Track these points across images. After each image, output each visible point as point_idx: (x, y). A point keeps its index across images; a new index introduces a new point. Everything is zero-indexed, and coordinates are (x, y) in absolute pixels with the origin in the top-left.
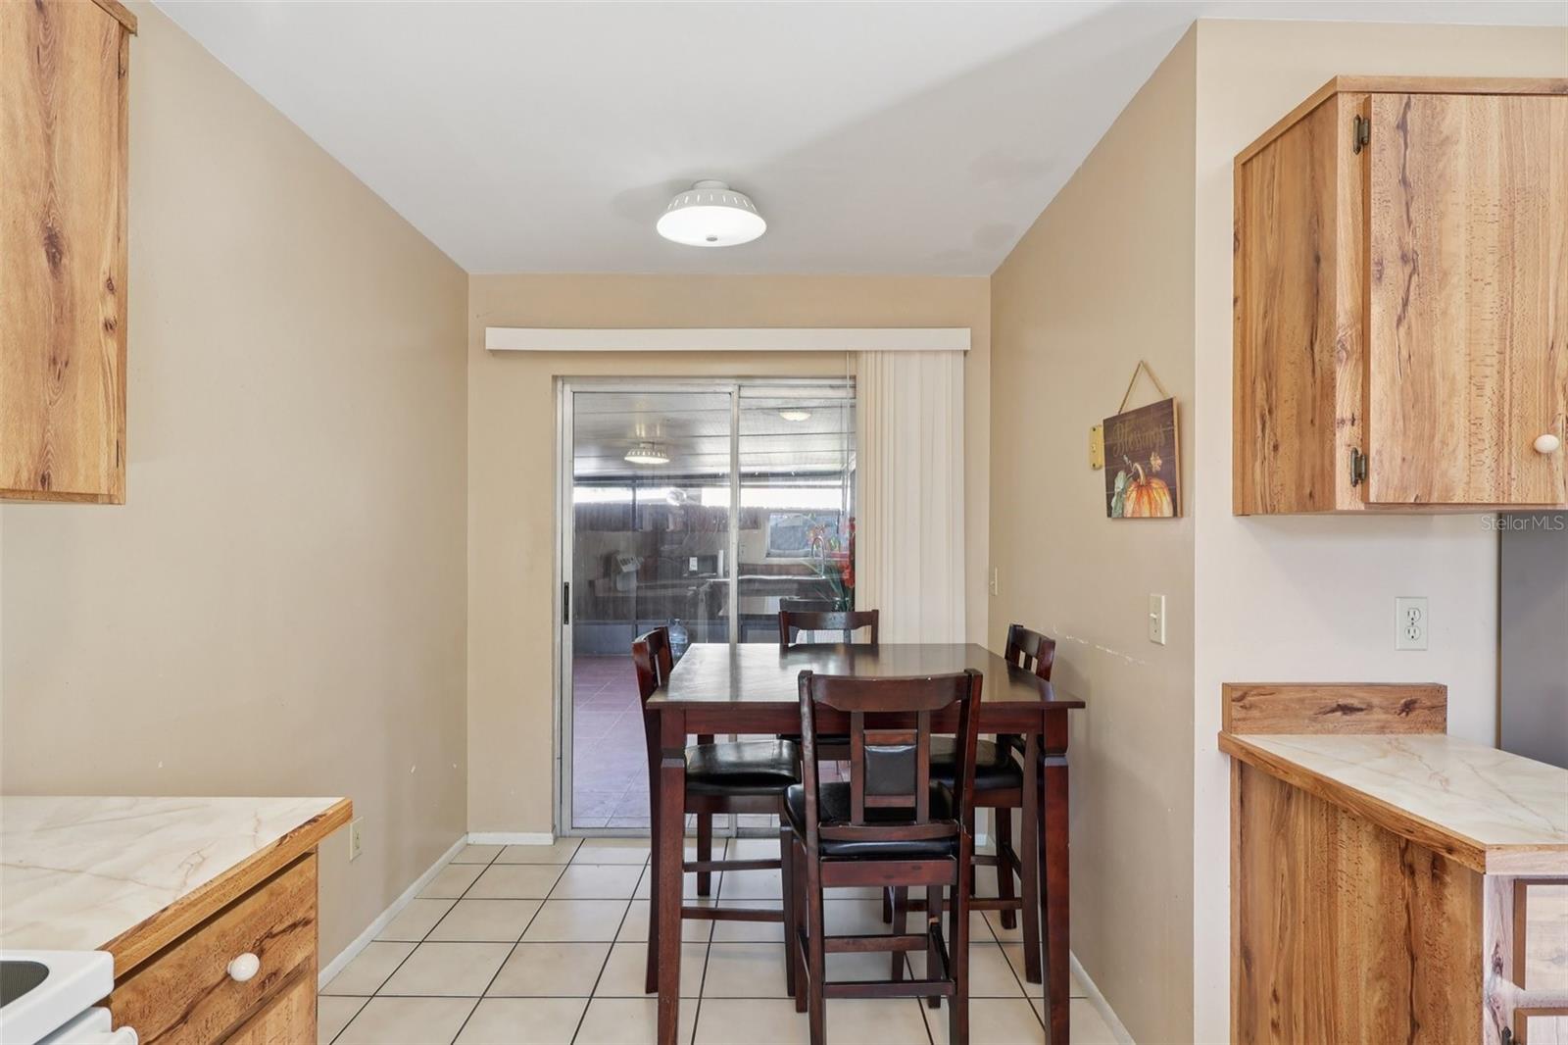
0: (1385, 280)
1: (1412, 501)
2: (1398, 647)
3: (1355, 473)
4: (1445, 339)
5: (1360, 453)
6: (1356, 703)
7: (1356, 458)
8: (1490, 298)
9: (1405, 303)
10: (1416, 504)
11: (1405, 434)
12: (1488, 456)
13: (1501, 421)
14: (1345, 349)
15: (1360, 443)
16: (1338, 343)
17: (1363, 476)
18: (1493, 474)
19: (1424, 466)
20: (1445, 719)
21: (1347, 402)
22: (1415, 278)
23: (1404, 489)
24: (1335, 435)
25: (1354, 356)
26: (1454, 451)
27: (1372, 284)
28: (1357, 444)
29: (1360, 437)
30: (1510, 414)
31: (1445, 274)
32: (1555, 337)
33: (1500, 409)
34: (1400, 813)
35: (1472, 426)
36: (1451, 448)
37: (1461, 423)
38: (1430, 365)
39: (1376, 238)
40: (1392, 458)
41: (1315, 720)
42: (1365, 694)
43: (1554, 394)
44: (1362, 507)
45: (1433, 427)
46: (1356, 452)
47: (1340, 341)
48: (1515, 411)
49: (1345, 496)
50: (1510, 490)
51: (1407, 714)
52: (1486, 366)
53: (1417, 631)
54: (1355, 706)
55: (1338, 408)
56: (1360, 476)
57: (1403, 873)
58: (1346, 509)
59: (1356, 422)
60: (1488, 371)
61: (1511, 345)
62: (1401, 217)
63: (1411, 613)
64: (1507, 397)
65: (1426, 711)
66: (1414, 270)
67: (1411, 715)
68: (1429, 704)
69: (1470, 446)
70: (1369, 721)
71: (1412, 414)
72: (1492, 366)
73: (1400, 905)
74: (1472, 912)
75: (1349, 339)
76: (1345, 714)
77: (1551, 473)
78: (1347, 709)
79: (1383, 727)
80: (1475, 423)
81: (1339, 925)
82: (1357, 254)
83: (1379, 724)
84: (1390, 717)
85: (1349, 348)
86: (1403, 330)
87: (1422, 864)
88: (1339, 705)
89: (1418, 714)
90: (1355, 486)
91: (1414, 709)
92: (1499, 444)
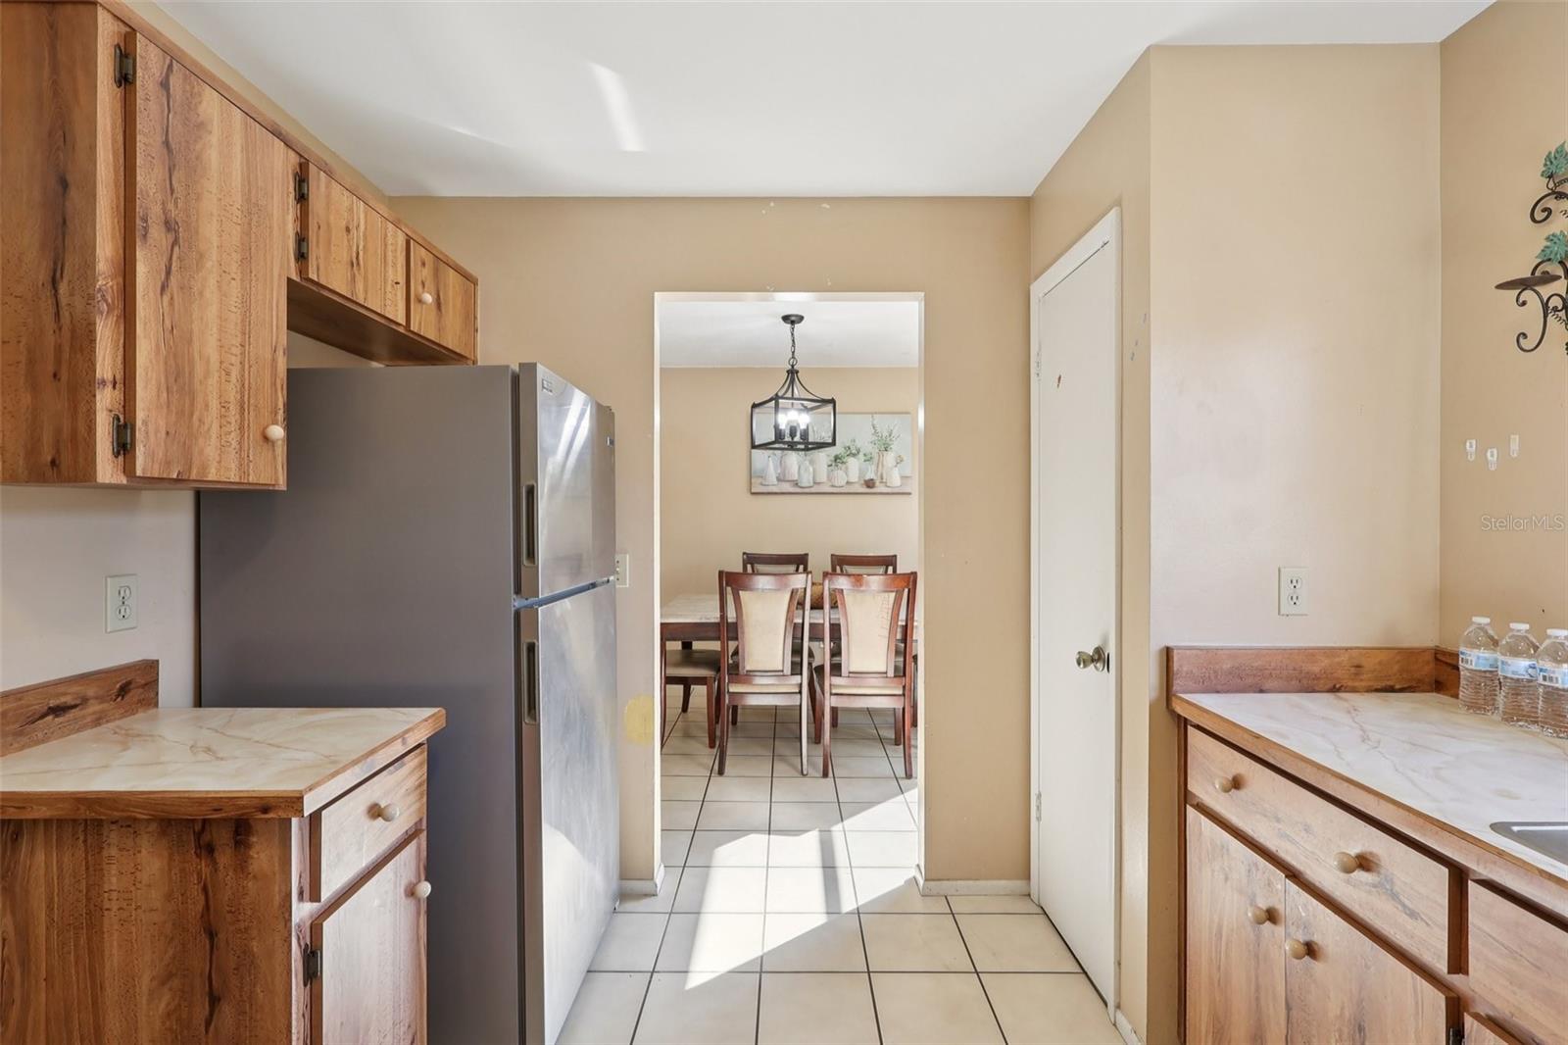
0: (150, 241)
1: (175, 476)
2: (109, 630)
3: (118, 444)
4: (202, 319)
5: (122, 419)
6: (68, 700)
7: (118, 426)
8: (235, 290)
9: (168, 273)
10: (177, 480)
11: (168, 407)
12: (233, 439)
13: (242, 408)
14: (106, 301)
15: (122, 410)
16: (98, 292)
17: (129, 446)
18: (237, 455)
19: (185, 443)
20: (157, 694)
21: (108, 361)
22: (176, 249)
23: (168, 463)
24: (95, 396)
25: (116, 313)
26: (209, 429)
27: (138, 240)
28: (118, 410)
29: (122, 404)
30: (249, 402)
31: (201, 256)
32: (277, 342)
33: (242, 397)
34: (204, 796)
35: (223, 410)
36: (206, 428)
37: (214, 404)
38: (190, 342)
39: (141, 191)
40: (157, 431)
41: (19, 734)
42: (79, 688)
43: (276, 391)
44: (124, 481)
45: (192, 405)
46: (118, 419)
47: (100, 289)
48: (252, 401)
49: (107, 469)
50: (248, 470)
51: (122, 699)
52: (232, 354)
53: (128, 610)
54: (68, 704)
55: (98, 366)
56: (124, 446)
57: (198, 856)
58: (107, 482)
59: (117, 386)
60: (234, 360)
61: (249, 341)
62: (165, 180)
63: (122, 592)
64: (246, 386)
65: (141, 690)
66: (176, 242)
67: (125, 699)
68: (143, 682)
69: (221, 427)
70: (84, 717)
71: (175, 389)
72: (236, 356)
73: (195, 891)
74: (280, 859)
75: (110, 290)
76: (57, 716)
77: (275, 458)
78: (58, 711)
79: (99, 719)
80: (224, 405)
81: (107, 953)
82: (118, 198)
83: (94, 717)
84: (105, 706)
85: (110, 301)
86: (166, 299)
87: (222, 837)
88: (50, 708)
89: (134, 694)
90: (116, 457)
91: (130, 690)
92: (241, 428)
